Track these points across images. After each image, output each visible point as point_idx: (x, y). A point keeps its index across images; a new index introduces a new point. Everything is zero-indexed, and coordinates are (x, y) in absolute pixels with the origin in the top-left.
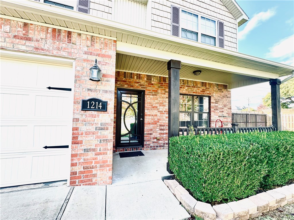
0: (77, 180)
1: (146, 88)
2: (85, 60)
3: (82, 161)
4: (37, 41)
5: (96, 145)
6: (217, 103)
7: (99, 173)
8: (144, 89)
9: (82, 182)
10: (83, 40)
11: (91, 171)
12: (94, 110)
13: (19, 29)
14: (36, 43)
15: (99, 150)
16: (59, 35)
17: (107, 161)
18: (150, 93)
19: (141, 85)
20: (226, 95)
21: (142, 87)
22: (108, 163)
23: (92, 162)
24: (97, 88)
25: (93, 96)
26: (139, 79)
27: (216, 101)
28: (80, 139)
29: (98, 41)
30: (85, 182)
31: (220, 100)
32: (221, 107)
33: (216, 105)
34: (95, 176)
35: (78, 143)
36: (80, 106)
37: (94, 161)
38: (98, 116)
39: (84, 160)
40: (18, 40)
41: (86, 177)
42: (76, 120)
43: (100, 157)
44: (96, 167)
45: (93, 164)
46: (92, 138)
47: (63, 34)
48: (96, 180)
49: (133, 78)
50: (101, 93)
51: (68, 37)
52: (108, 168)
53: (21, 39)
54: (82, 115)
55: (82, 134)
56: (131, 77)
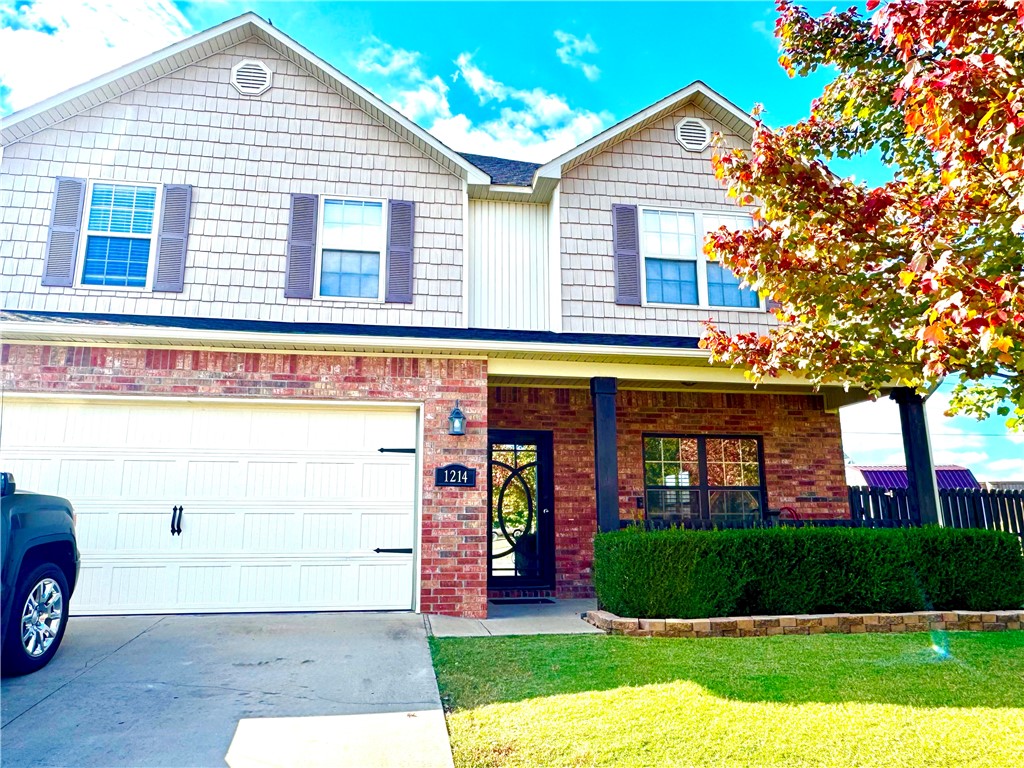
0: (432, 605)
1: (555, 424)
2: (439, 402)
3: (438, 571)
4: (373, 380)
5: (460, 546)
6: (788, 457)
7: (465, 595)
8: (551, 429)
9: (438, 607)
10: (435, 368)
11: (453, 591)
12: (455, 485)
13: (351, 367)
14: (372, 384)
15: (464, 554)
16: (401, 367)
17: (477, 576)
18: (565, 436)
19: (541, 418)
20: (822, 430)
21: (543, 424)
22: (480, 579)
23: (453, 576)
24: (459, 447)
25: (453, 460)
26: (536, 402)
27: (783, 451)
28: (434, 534)
29: (457, 366)
30: (442, 609)
31: (799, 446)
32: (805, 468)
33: (786, 462)
34: (459, 599)
35: (431, 542)
36: (433, 479)
37: (456, 573)
38: (462, 495)
39: (442, 570)
40: (349, 384)
41: (444, 601)
42: (427, 502)
43: (466, 568)
44: (460, 584)
45: (455, 579)
46: (452, 533)
47: (406, 364)
48: (461, 608)
49: (521, 400)
50: (465, 454)
51: (413, 367)
52: (479, 589)
53: (353, 381)
54: (436, 493)
55: (437, 526)
56: (515, 400)
